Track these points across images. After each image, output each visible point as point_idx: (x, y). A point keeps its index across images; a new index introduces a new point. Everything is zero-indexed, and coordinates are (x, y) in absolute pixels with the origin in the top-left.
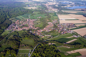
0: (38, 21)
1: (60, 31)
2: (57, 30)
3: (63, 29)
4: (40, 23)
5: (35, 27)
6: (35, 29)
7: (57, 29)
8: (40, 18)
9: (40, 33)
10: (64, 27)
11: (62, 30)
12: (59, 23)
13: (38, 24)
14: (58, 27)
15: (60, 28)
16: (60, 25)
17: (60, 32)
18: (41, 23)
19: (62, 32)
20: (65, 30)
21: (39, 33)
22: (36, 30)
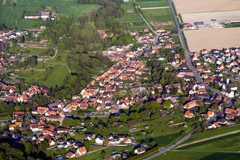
0: (33, 46)
1: (192, 105)
2: (174, 100)
3: (215, 91)
4: (49, 52)
5: (20, 89)
6: (21, 99)
7: (174, 91)
8: (48, 23)
9: (57, 127)
10: (218, 79)
11: (211, 101)
12: (180, 51)
13: (33, 61)
14: (180, 75)
15: (192, 83)
16: (194, 64)
17: (192, 110)
18: (59, 58)
19: (211, 115)
20: (231, 95)
21: (46, 128)
22: (29, 106)
